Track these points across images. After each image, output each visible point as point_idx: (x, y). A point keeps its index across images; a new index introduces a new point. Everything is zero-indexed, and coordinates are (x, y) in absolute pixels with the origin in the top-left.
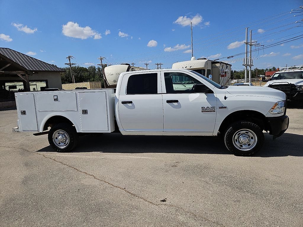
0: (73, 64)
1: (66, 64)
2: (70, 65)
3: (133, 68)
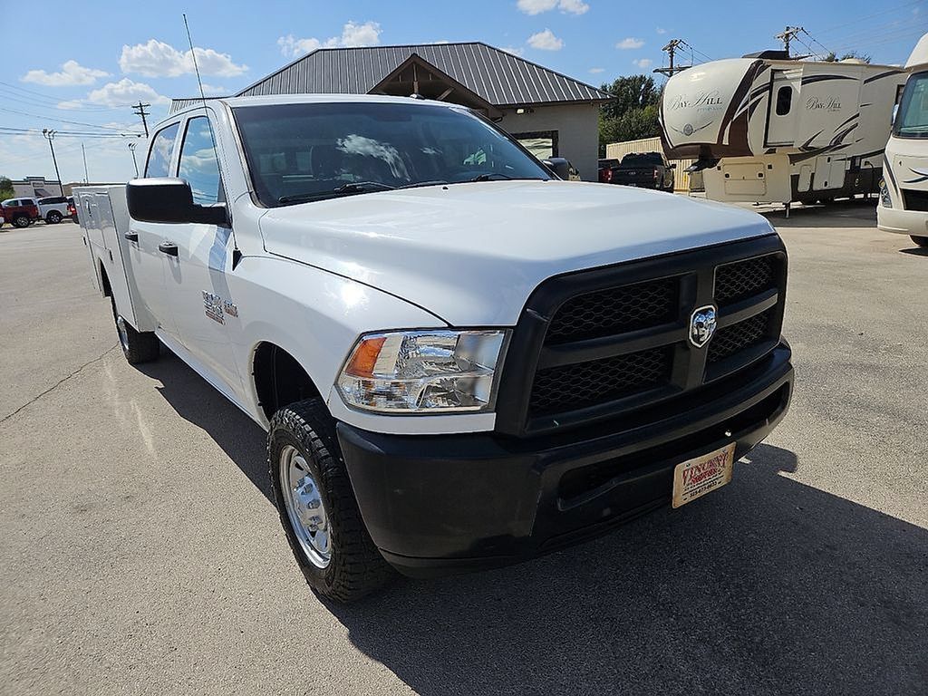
0: (681, 69)
2: (672, 73)
3: (779, 71)
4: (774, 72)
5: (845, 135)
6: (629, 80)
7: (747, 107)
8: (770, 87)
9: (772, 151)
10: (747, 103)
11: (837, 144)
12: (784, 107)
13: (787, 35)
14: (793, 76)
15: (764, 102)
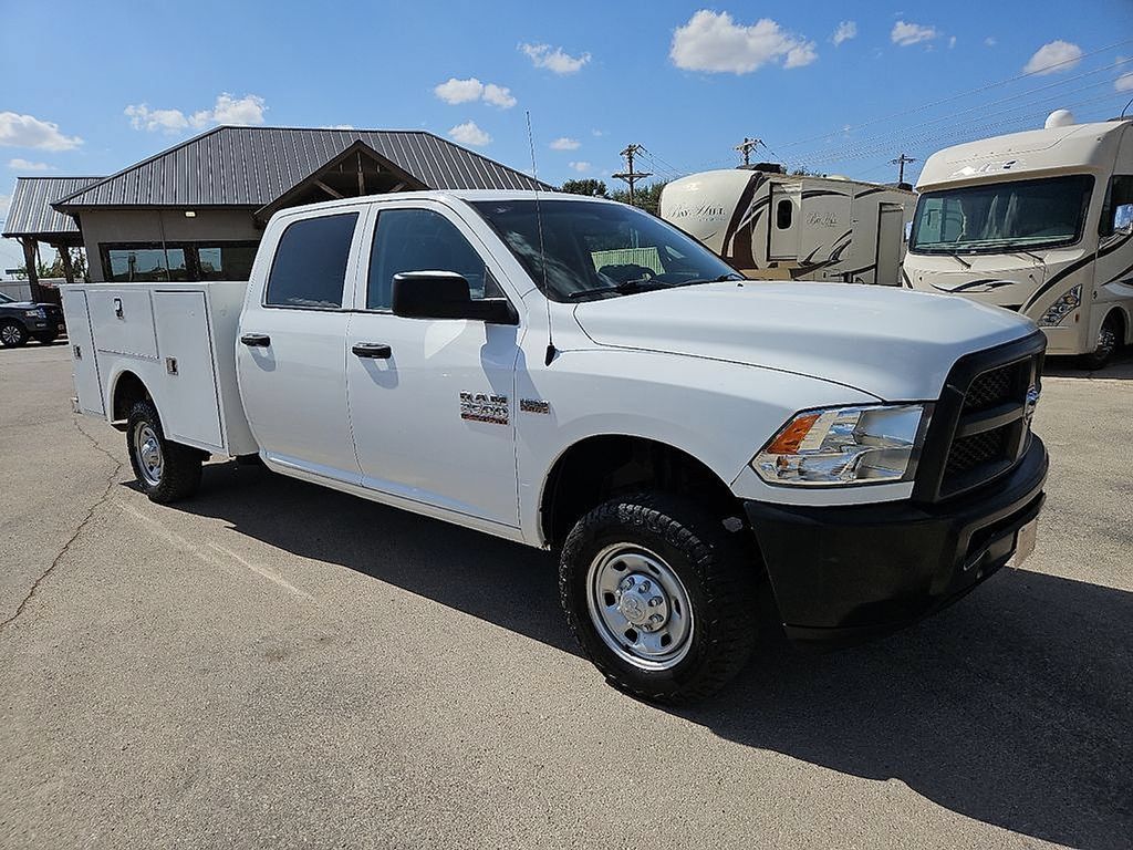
0: (641, 176)
1: (616, 176)
2: (631, 179)
3: (778, 184)
4: (772, 184)
5: (841, 251)
6: (580, 184)
7: (750, 219)
8: (769, 200)
9: (774, 266)
10: (750, 215)
11: (835, 258)
12: (785, 221)
13: (746, 147)
14: (793, 191)
15: (765, 216)
